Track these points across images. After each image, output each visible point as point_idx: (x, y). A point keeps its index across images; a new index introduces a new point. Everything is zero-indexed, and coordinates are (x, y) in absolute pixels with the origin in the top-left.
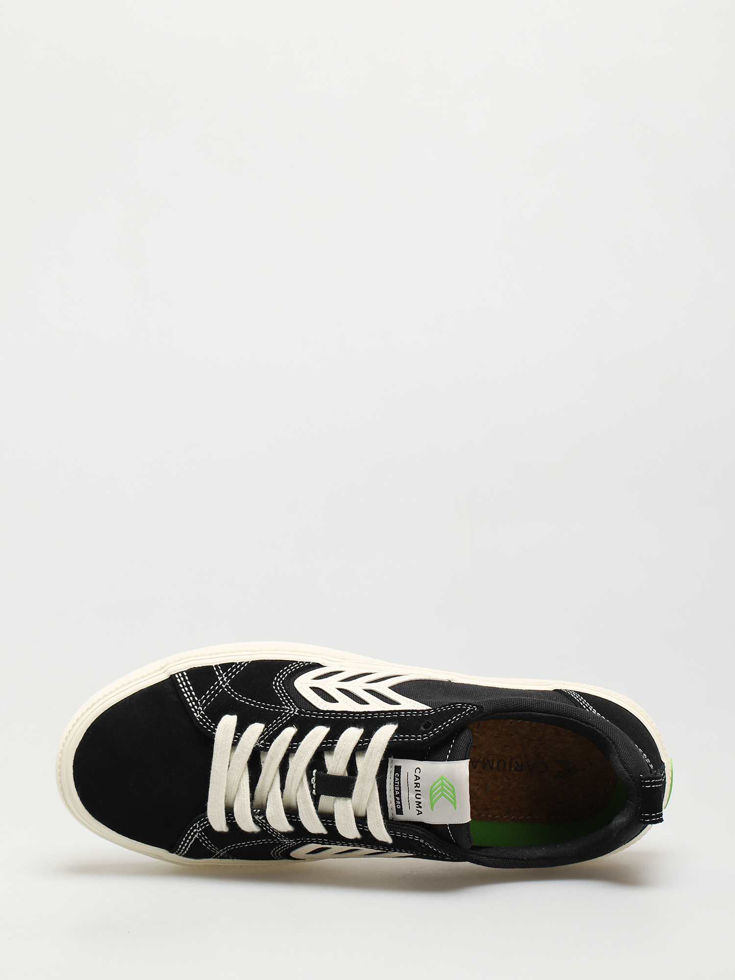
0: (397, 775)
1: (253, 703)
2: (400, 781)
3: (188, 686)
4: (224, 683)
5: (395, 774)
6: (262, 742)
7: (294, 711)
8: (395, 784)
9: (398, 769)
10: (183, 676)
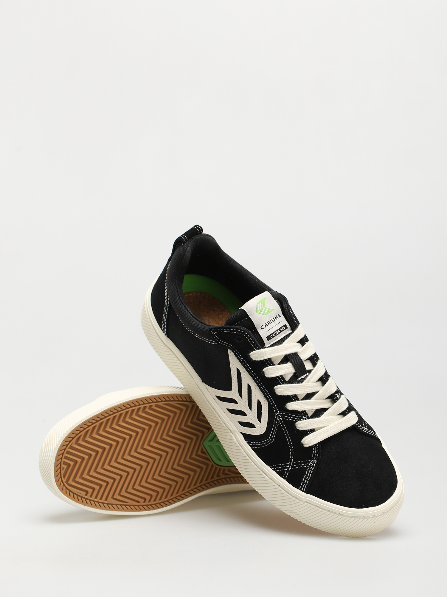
0: (271, 336)
1: (289, 439)
2: (273, 333)
3: (305, 479)
4: (290, 465)
5: (272, 338)
6: (304, 417)
7: (278, 415)
8: (276, 335)
9: (269, 338)
10: (302, 486)
